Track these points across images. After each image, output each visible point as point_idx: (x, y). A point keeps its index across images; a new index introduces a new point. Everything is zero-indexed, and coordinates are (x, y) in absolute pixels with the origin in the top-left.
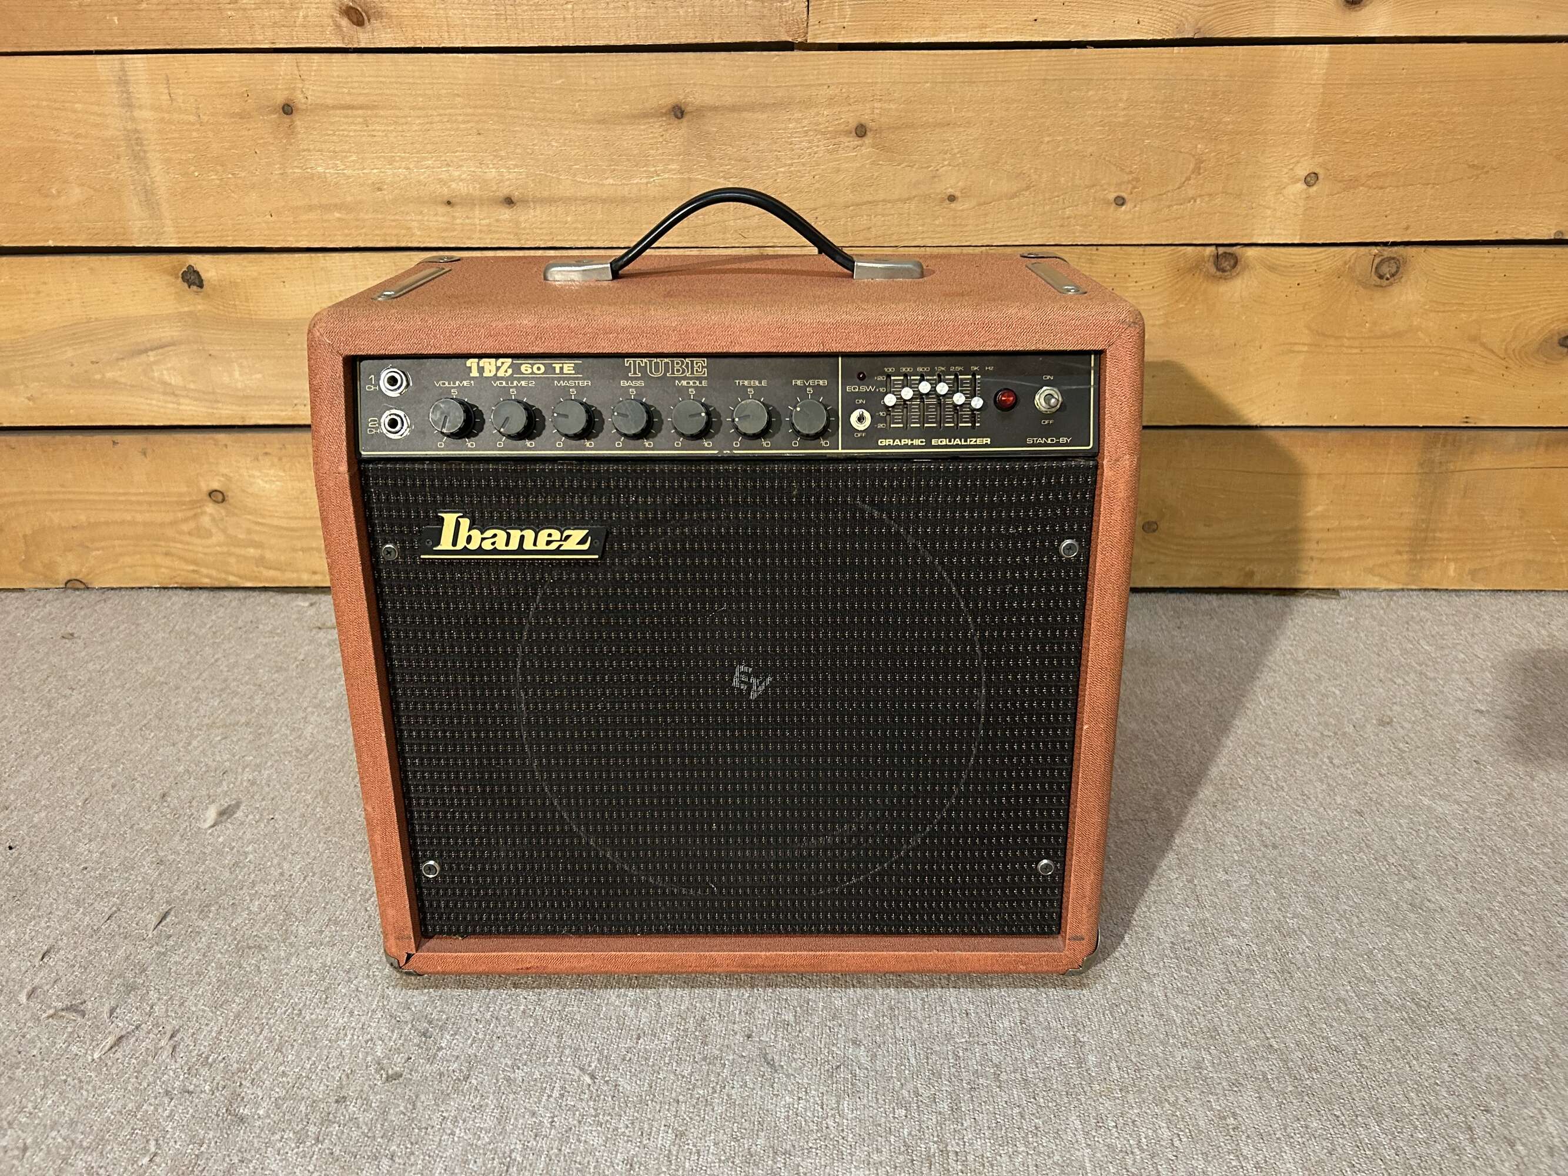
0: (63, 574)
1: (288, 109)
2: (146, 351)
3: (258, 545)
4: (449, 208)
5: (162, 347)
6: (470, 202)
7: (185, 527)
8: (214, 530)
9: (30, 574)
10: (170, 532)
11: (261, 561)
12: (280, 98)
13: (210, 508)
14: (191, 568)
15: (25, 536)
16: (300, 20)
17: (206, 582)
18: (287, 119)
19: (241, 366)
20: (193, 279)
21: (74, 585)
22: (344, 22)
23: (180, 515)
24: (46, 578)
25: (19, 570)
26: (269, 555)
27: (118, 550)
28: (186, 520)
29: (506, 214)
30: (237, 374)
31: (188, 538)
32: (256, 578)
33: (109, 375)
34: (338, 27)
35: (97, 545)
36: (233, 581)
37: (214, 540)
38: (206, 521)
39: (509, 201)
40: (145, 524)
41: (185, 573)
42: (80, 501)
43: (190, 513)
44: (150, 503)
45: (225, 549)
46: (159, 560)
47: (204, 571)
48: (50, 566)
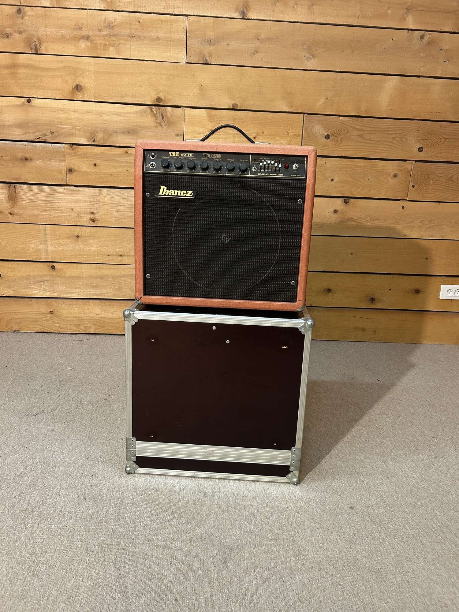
0: (14, 329)
1: (78, 237)
2: (41, 282)
3: (59, 323)
4: (108, 256)
5: (45, 281)
6: (113, 255)
7: (43, 319)
8: (50, 320)
9: (6, 328)
10: (40, 320)
11: (59, 327)
12: (76, 234)
13: (49, 315)
14: (43, 328)
15: (7, 320)
16: (82, 221)
17: (46, 331)
18: (77, 238)
19: (61, 285)
20: (53, 268)
21: (16, 331)
22: (91, 222)
23: (43, 316)
24: (10, 329)
25: (4, 327)
26: (61, 326)
27: (28, 324)
28: (44, 318)
29: (120, 258)
30: (60, 287)
31: (44, 322)
32: (58, 331)
33: (32, 286)
34: (90, 222)
35: (24, 322)
36: (53, 331)
37: (50, 322)
38: (48, 318)
39: (121, 256)
40: (35, 318)
41: (41, 329)
42: (21, 313)
43: (45, 316)
44: (36, 314)
45: (52, 324)
46: (37, 326)
47: (46, 329)
48: (12, 327)
